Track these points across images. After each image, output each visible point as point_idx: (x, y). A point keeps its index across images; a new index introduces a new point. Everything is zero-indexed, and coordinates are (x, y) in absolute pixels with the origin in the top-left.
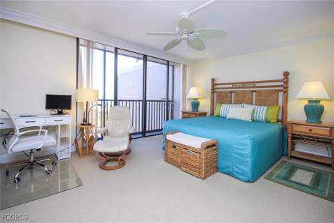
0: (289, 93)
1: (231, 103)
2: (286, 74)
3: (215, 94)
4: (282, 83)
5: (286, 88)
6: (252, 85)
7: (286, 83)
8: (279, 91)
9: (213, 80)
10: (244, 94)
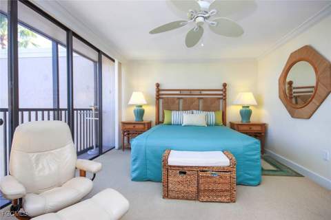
0: (227, 100)
1: (179, 110)
2: (225, 85)
3: (161, 101)
4: (221, 92)
5: (225, 96)
6: (198, 93)
7: (225, 92)
8: (220, 98)
9: (158, 85)
10: (192, 101)
